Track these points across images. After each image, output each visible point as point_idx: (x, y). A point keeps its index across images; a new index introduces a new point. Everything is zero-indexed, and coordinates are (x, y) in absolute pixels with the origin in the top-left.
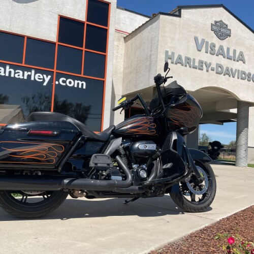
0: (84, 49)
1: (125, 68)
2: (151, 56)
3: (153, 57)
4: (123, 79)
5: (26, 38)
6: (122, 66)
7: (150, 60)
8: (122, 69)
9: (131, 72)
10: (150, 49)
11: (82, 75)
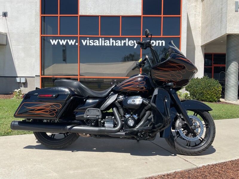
0: (162, 16)
1: (202, 23)
2: (222, 9)
3: (224, 9)
4: (202, 32)
5: (121, 17)
6: (200, 22)
7: (222, 13)
8: (201, 24)
9: (207, 26)
10: (221, 3)
11: (162, 36)
